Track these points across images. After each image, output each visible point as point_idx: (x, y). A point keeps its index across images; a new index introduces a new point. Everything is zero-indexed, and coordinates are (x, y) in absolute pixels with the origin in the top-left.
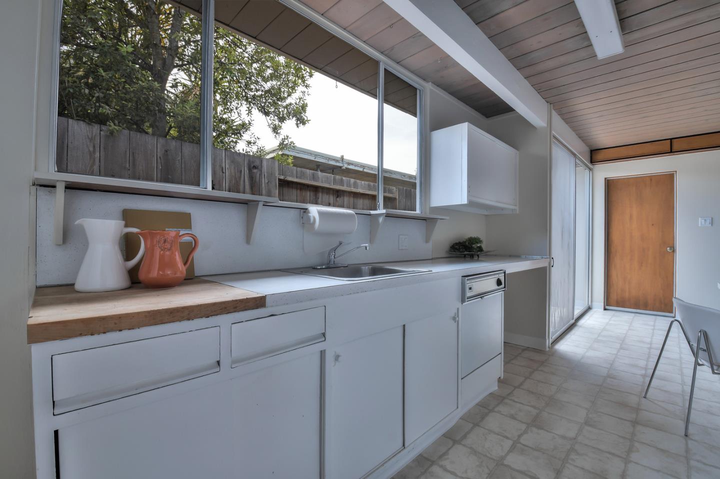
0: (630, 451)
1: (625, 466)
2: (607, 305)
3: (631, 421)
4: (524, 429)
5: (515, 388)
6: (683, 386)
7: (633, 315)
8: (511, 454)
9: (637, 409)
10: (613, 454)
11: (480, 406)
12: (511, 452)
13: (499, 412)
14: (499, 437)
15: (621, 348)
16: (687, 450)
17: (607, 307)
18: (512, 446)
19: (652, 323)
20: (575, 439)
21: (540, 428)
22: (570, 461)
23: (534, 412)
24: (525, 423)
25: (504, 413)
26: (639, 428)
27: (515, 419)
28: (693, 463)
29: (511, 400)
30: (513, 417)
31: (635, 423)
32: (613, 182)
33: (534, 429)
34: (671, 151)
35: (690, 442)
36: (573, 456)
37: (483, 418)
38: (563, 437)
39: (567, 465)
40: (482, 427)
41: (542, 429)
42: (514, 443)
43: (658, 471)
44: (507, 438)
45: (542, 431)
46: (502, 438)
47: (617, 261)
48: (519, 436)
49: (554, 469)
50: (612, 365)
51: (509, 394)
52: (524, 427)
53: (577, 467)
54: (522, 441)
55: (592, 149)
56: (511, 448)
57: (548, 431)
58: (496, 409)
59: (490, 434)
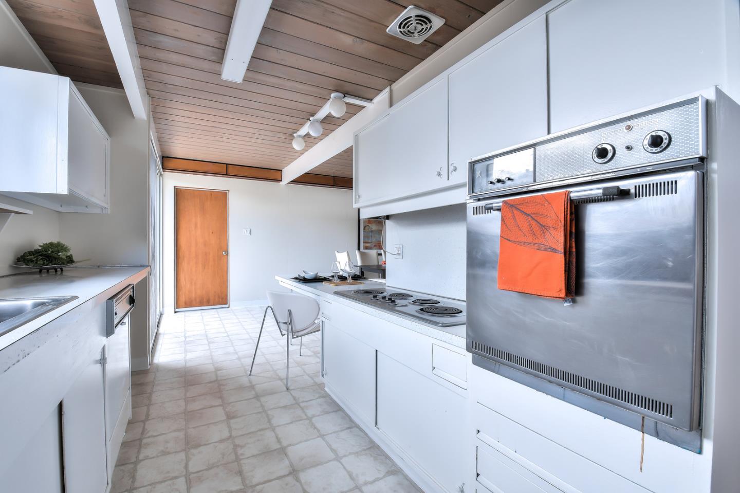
0: (269, 421)
1: (275, 433)
2: (177, 308)
3: (254, 398)
4: (184, 458)
5: (144, 422)
6: (265, 357)
7: (199, 312)
8: (191, 490)
9: (252, 387)
10: (262, 430)
11: (119, 466)
12: (190, 487)
13: (147, 458)
14: (167, 483)
15: (209, 343)
16: (294, 398)
17: (177, 310)
18: (186, 481)
19: (217, 316)
20: (231, 436)
21: (197, 446)
22: (241, 457)
23: (181, 435)
24: (181, 451)
25: (152, 456)
26: (263, 399)
27: (169, 453)
28: (302, 405)
29: (149, 437)
30: (165, 453)
31: (257, 397)
32: (181, 191)
33: (193, 451)
34: (227, 174)
35: (291, 392)
36: (240, 451)
37: (133, 478)
38: (222, 441)
39: (242, 462)
40: (139, 488)
41: (200, 446)
42: (186, 478)
43: (291, 423)
44: (176, 478)
45: (202, 447)
46: (170, 482)
47: (185, 265)
48: (186, 467)
49: (235, 473)
50: (212, 359)
51: (142, 433)
52: (182, 455)
53: (249, 457)
54: (191, 469)
55: (165, 155)
56: (187, 485)
57: (206, 445)
58: (141, 457)
59: (154, 487)
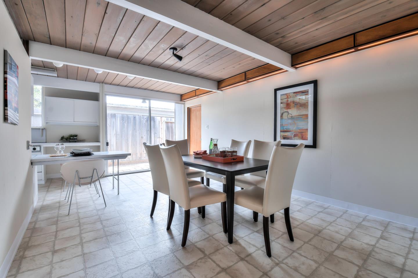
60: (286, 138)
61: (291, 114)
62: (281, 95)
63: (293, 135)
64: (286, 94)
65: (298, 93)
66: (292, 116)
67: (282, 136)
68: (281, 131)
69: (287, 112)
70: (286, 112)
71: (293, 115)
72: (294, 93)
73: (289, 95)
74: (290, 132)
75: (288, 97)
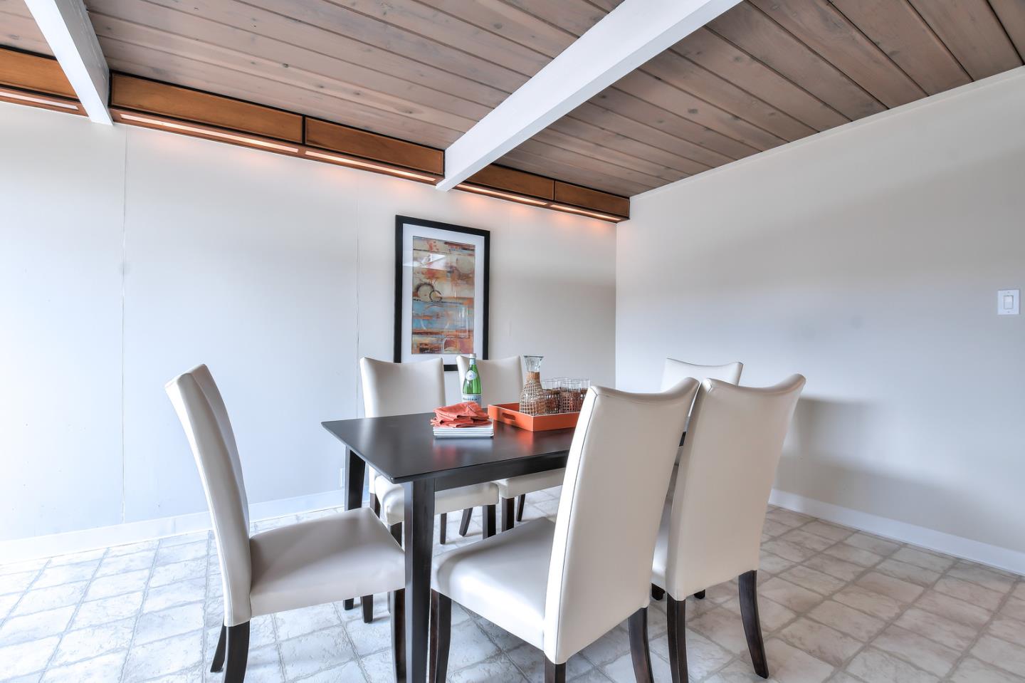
60: (427, 349)
61: (439, 292)
62: (415, 238)
63: (444, 342)
64: (427, 240)
65: (454, 247)
66: (441, 298)
67: (415, 346)
68: (414, 333)
69: (430, 285)
70: (426, 284)
71: (443, 296)
72: (446, 243)
73: (435, 246)
74: (437, 336)
75: (431, 247)
